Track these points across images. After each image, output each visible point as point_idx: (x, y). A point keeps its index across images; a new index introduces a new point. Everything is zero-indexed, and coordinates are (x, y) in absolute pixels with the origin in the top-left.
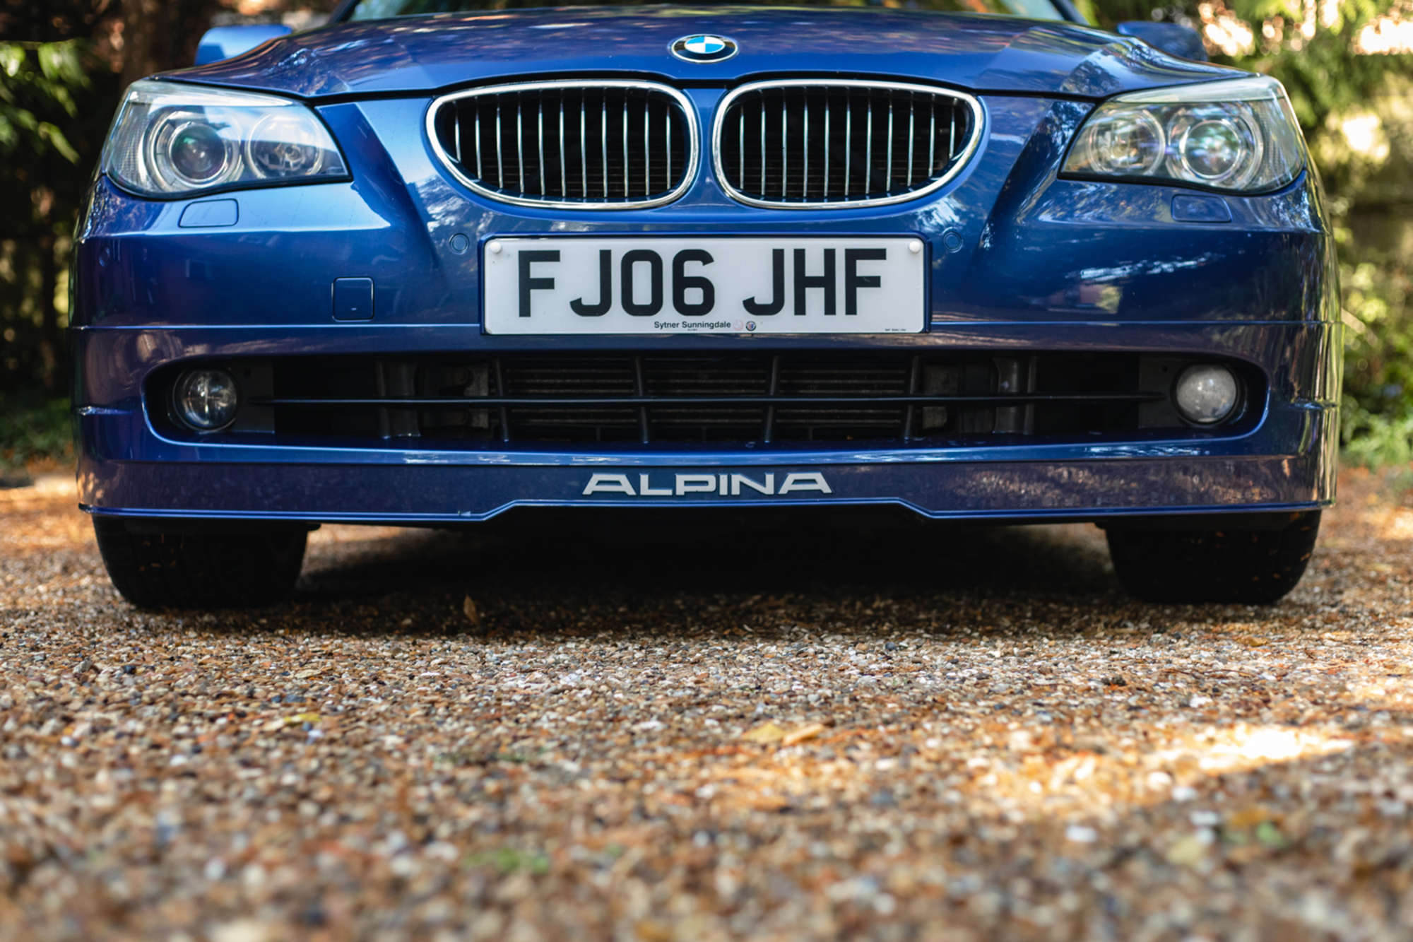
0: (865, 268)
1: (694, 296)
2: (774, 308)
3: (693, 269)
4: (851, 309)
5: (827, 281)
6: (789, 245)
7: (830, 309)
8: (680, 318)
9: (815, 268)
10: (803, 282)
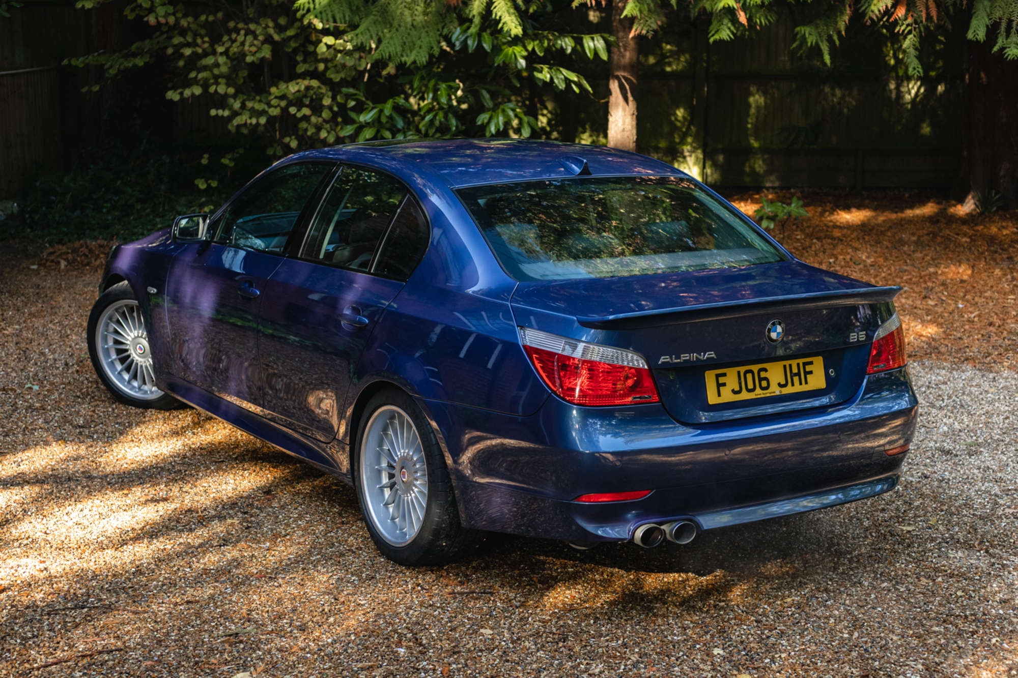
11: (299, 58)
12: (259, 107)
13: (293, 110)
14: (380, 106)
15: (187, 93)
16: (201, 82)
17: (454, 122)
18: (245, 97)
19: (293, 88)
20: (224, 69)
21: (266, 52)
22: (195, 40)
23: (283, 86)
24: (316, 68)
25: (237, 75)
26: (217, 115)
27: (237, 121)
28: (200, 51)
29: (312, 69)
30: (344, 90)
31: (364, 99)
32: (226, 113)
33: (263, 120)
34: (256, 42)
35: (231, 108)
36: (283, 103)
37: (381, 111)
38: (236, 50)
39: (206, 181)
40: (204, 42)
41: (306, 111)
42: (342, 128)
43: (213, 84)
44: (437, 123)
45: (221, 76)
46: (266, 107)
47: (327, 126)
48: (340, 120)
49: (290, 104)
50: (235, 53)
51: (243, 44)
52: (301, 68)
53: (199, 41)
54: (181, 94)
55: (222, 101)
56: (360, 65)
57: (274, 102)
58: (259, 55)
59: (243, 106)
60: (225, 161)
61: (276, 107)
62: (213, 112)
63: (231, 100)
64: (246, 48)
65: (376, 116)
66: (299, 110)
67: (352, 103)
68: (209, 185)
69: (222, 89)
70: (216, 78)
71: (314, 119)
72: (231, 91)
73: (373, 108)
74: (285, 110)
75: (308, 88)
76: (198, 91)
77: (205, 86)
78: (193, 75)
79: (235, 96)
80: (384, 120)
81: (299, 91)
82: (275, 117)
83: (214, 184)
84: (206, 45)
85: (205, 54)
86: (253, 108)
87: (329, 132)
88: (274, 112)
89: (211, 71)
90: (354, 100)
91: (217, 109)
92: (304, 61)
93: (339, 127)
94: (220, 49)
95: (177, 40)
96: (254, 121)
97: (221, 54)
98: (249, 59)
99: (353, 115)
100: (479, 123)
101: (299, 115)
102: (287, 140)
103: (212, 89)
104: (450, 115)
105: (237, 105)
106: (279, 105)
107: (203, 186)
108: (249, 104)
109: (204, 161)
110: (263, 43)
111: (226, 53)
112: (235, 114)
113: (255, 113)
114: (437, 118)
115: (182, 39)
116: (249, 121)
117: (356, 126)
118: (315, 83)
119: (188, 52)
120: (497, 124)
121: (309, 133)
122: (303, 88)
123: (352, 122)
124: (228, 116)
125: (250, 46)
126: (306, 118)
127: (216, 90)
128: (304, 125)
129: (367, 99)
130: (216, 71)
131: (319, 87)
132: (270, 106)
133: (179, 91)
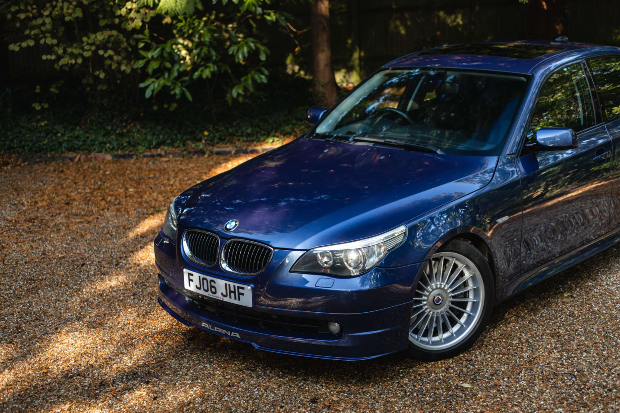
0: (241, 291)
1: (213, 290)
2: (226, 296)
3: (213, 284)
4: (239, 300)
5: (234, 292)
6: (228, 283)
7: (235, 299)
8: (211, 294)
9: (232, 289)
10: (231, 292)
11: (101, 16)
12: (76, 51)
13: (101, 52)
14: (162, 46)
15: (24, 44)
16: (33, 37)
17: (214, 53)
18: (65, 45)
19: (100, 37)
20: (49, 27)
21: (79, 13)
22: (26, 8)
23: (93, 36)
24: (113, 22)
25: (57, 31)
26: (47, 59)
27: (61, 62)
28: (31, 15)
29: (110, 23)
30: (136, 36)
31: (149, 41)
32: (53, 57)
33: (80, 61)
34: (71, 6)
35: (56, 54)
36: (93, 48)
37: (163, 49)
38: (57, 13)
39: (40, 104)
40: (33, 9)
41: (110, 52)
42: (135, 63)
43: (42, 38)
44: (203, 55)
45: (47, 32)
46: (81, 52)
47: (125, 62)
48: (132, 57)
49: (98, 48)
50: (56, 16)
51: (62, 8)
52: (102, 23)
53: (29, 8)
54: (20, 45)
55: (49, 49)
56: (146, 18)
57: (87, 47)
58: (74, 16)
59: (65, 52)
60: (53, 90)
61: (88, 51)
62: (44, 57)
63: (56, 48)
64: (65, 10)
65: (160, 53)
66: (106, 52)
67: (141, 45)
68: (42, 107)
69: (49, 41)
70: (43, 32)
71: (116, 58)
72: (55, 41)
73: (156, 48)
74: (95, 53)
75: (110, 36)
76: (31, 43)
77: (36, 39)
78: (27, 32)
79: (58, 45)
80: (166, 55)
81: (103, 39)
82: (89, 58)
83: (46, 106)
84: (35, 11)
85: (35, 18)
86: (72, 52)
87: (126, 66)
88: (87, 54)
89: (40, 29)
90: (143, 42)
91: (47, 55)
92: (104, 18)
93: (133, 62)
94: (46, 13)
95: (13, 9)
96: (73, 61)
97: (47, 16)
98: (67, 19)
99: (143, 53)
100: (230, 53)
101: (106, 55)
102: (97, 73)
103: (42, 41)
104: (211, 49)
105: (60, 51)
106: (90, 50)
107: (38, 108)
108: (69, 50)
109: (38, 91)
110: (76, 7)
111: (50, 15)
112: (59, 58)
113: (72, 55)
114: (203, 51)
115: (17, 8)
116: (70, 62)
117: (145, 60)
118: (114, 33)
119: (22, 16)
120: (243, 54)
121: (113, 67)
122: (107, 37)
123: (144, 58)
124: (55, 60)
125: (68, 9)
126: (111, 57)
127: (45, 42)
128: (108, 62)
129: (152, 41)
130: (43, 28)
131: (118, 35)
132: (84, 50)
133: (18, 44)
